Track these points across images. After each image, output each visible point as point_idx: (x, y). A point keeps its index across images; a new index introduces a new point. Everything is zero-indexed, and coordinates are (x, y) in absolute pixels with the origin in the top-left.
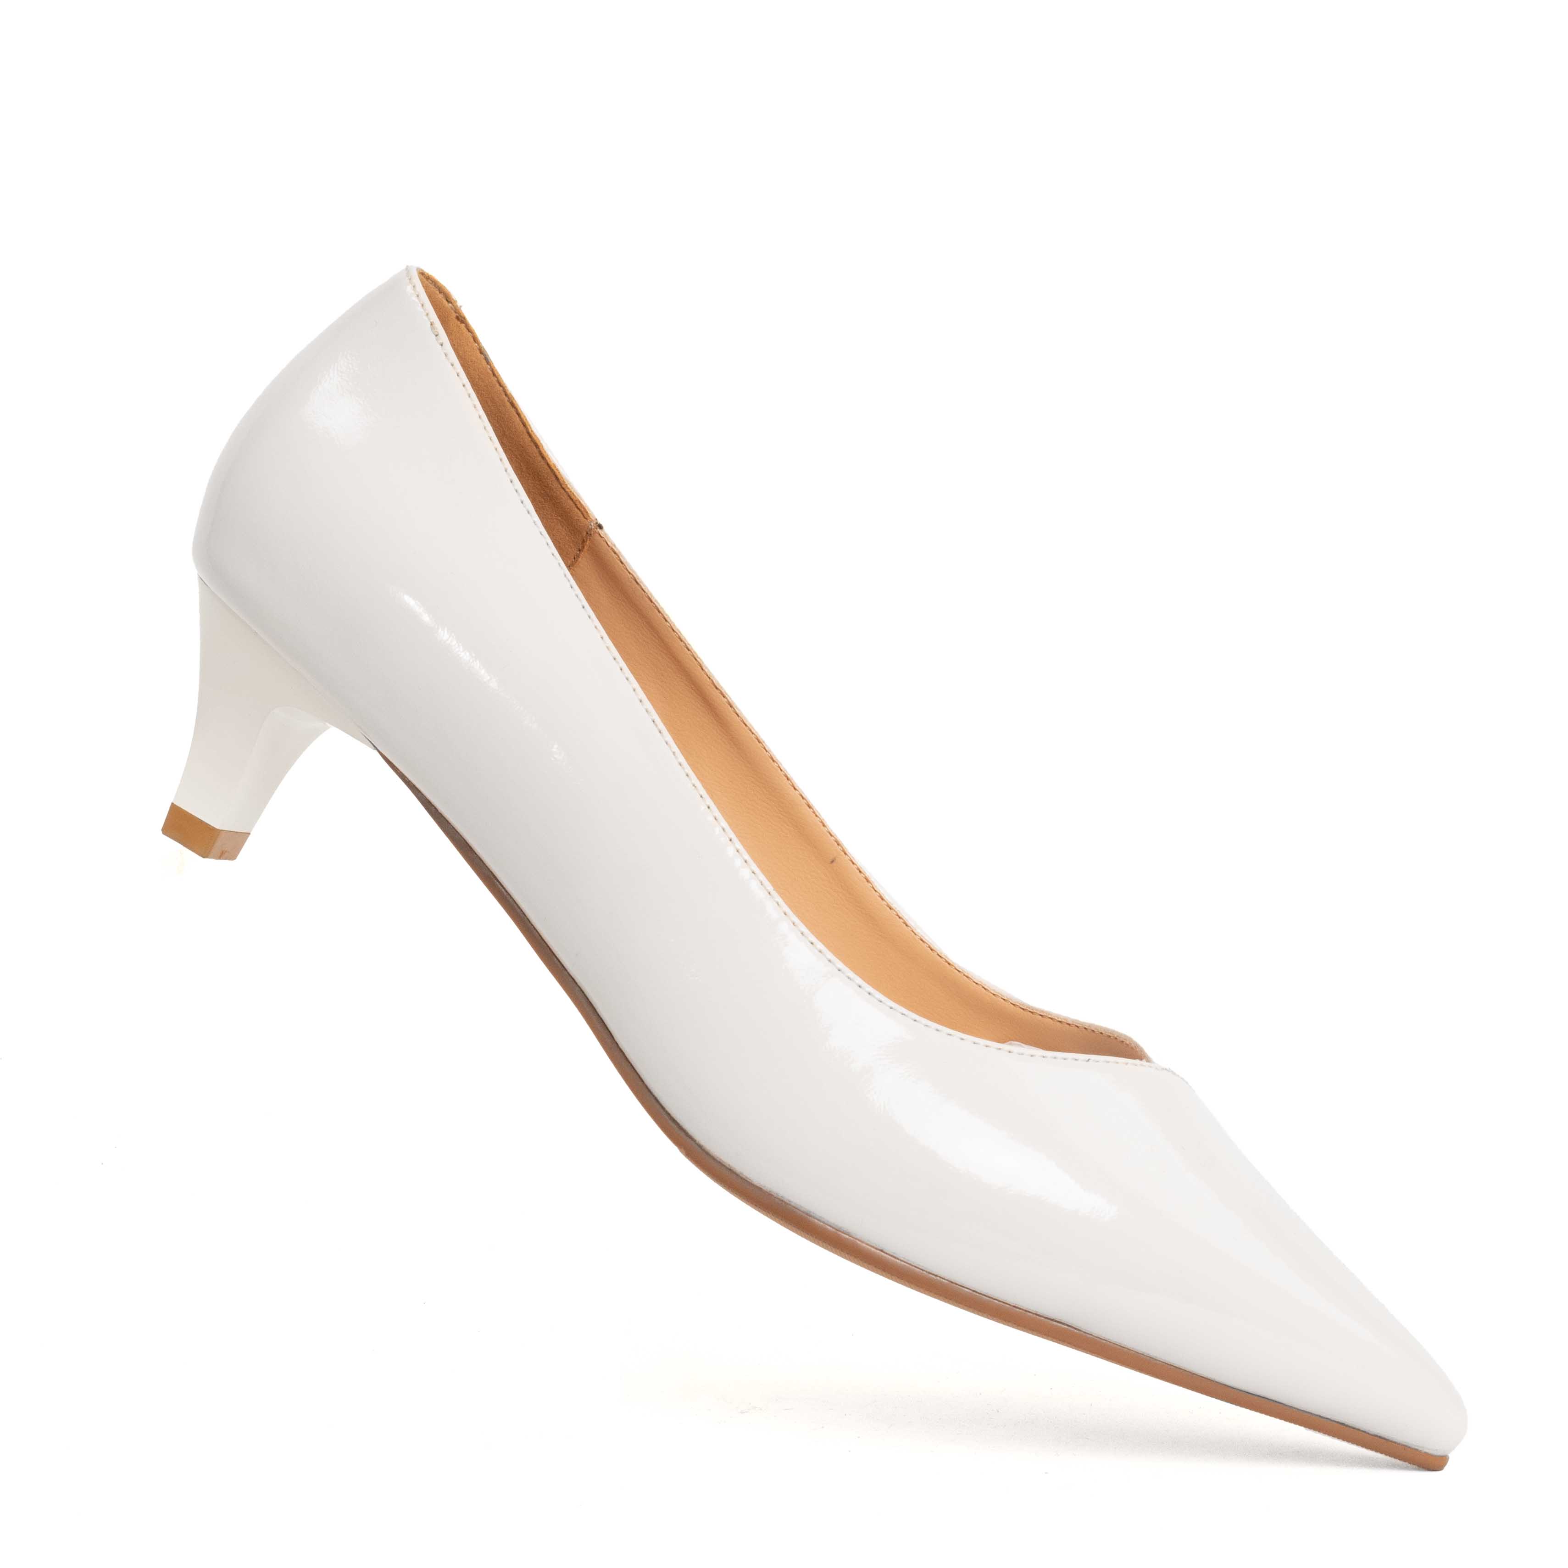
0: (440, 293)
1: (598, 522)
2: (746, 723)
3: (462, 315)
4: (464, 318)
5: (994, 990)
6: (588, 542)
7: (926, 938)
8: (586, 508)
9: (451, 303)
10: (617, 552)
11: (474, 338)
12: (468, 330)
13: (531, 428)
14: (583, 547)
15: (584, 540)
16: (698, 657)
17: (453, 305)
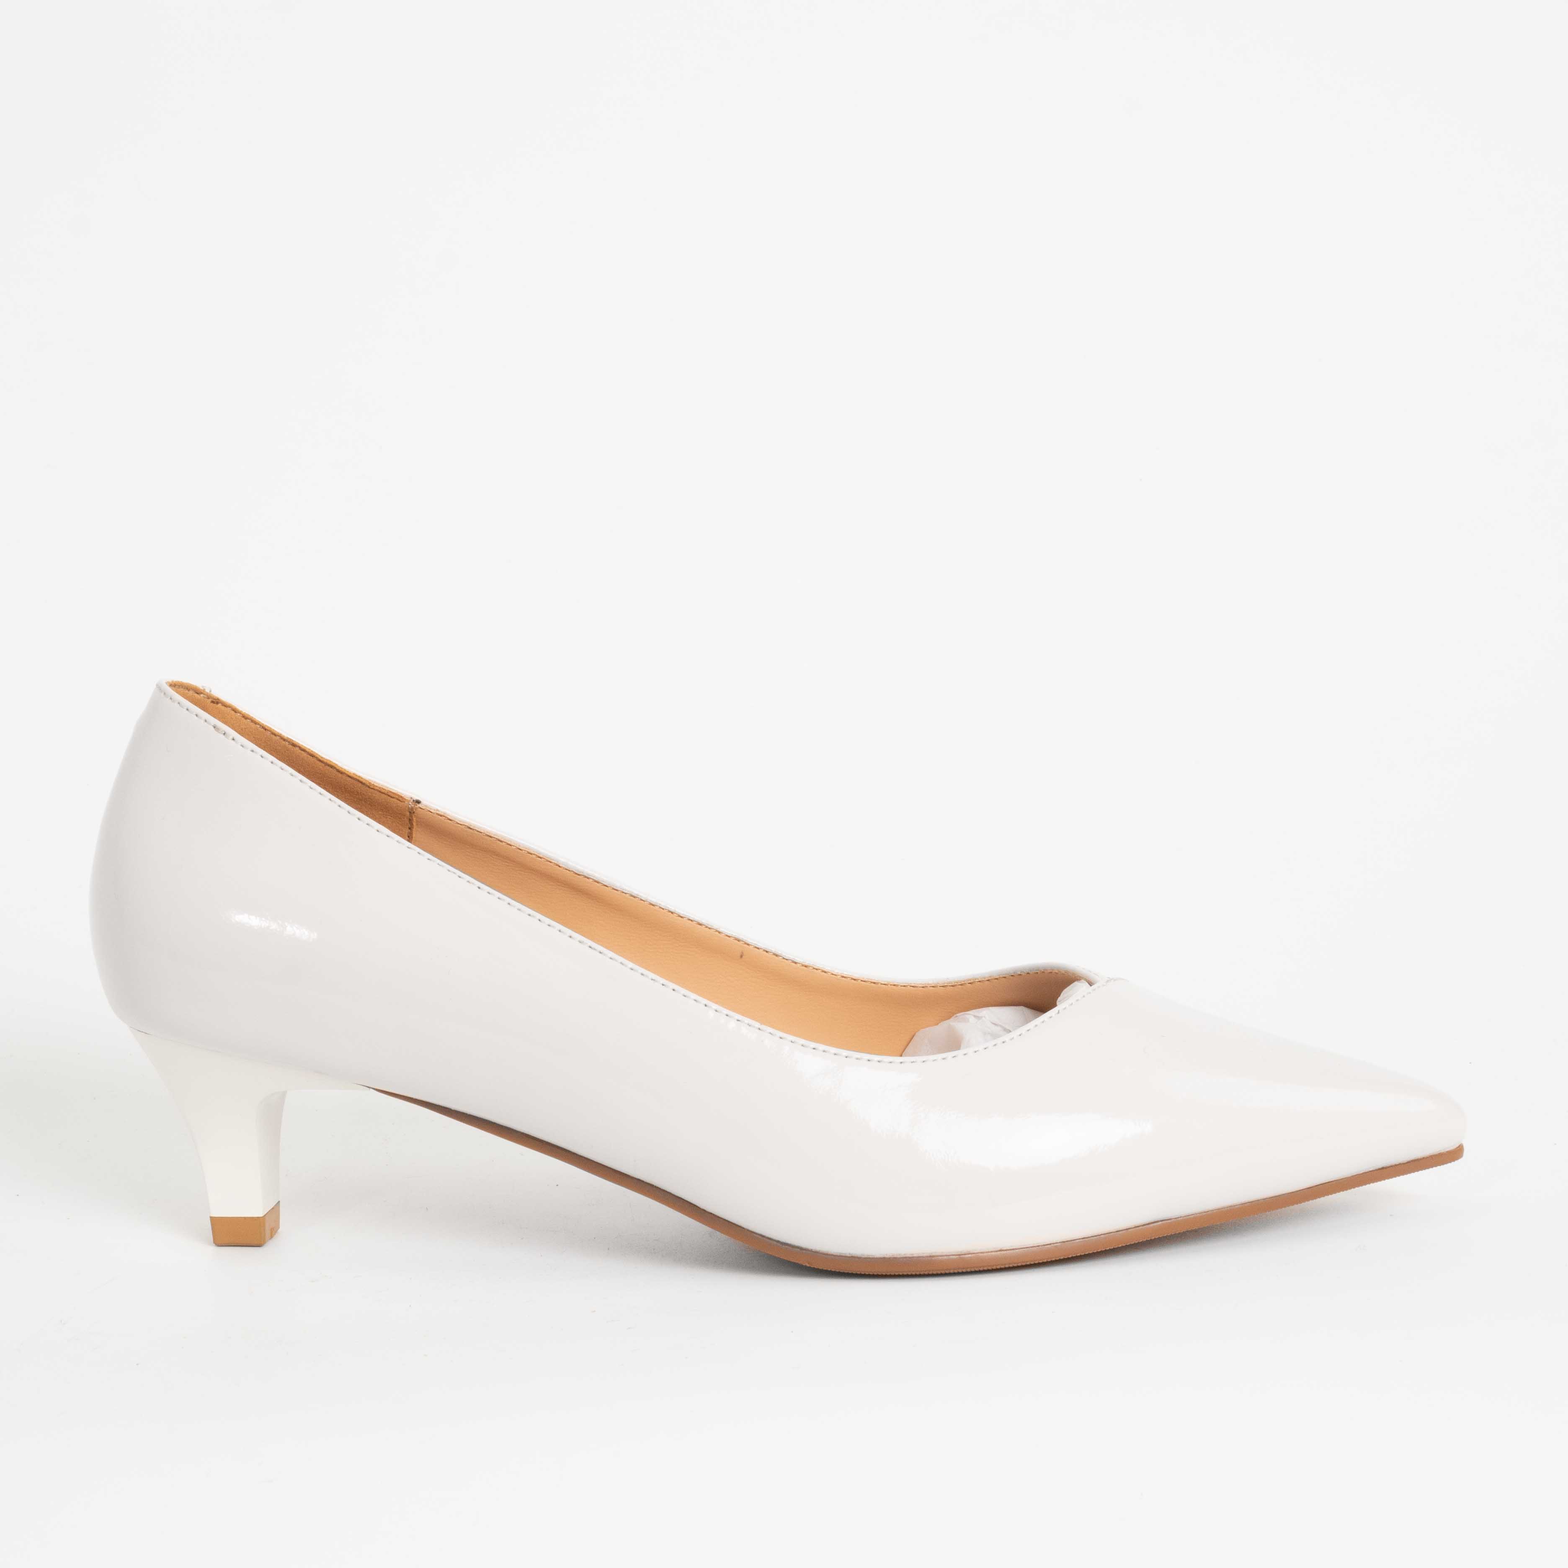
0: (189, 690)
1: (415, 799)
2: (617, 889)
3: (215, 698)
4: (218, 699)
5: (921, 984)
6: (414, 819)
7: (845, 974)
8: (399, 794)
9: (202, 693)
10: (442, 814)
11: (234, 710)
12: (225, 706)
13: (319, 756)
14: (412, 824)
15: (410, 819)
16: (551, 859)
17: (204, 694)
